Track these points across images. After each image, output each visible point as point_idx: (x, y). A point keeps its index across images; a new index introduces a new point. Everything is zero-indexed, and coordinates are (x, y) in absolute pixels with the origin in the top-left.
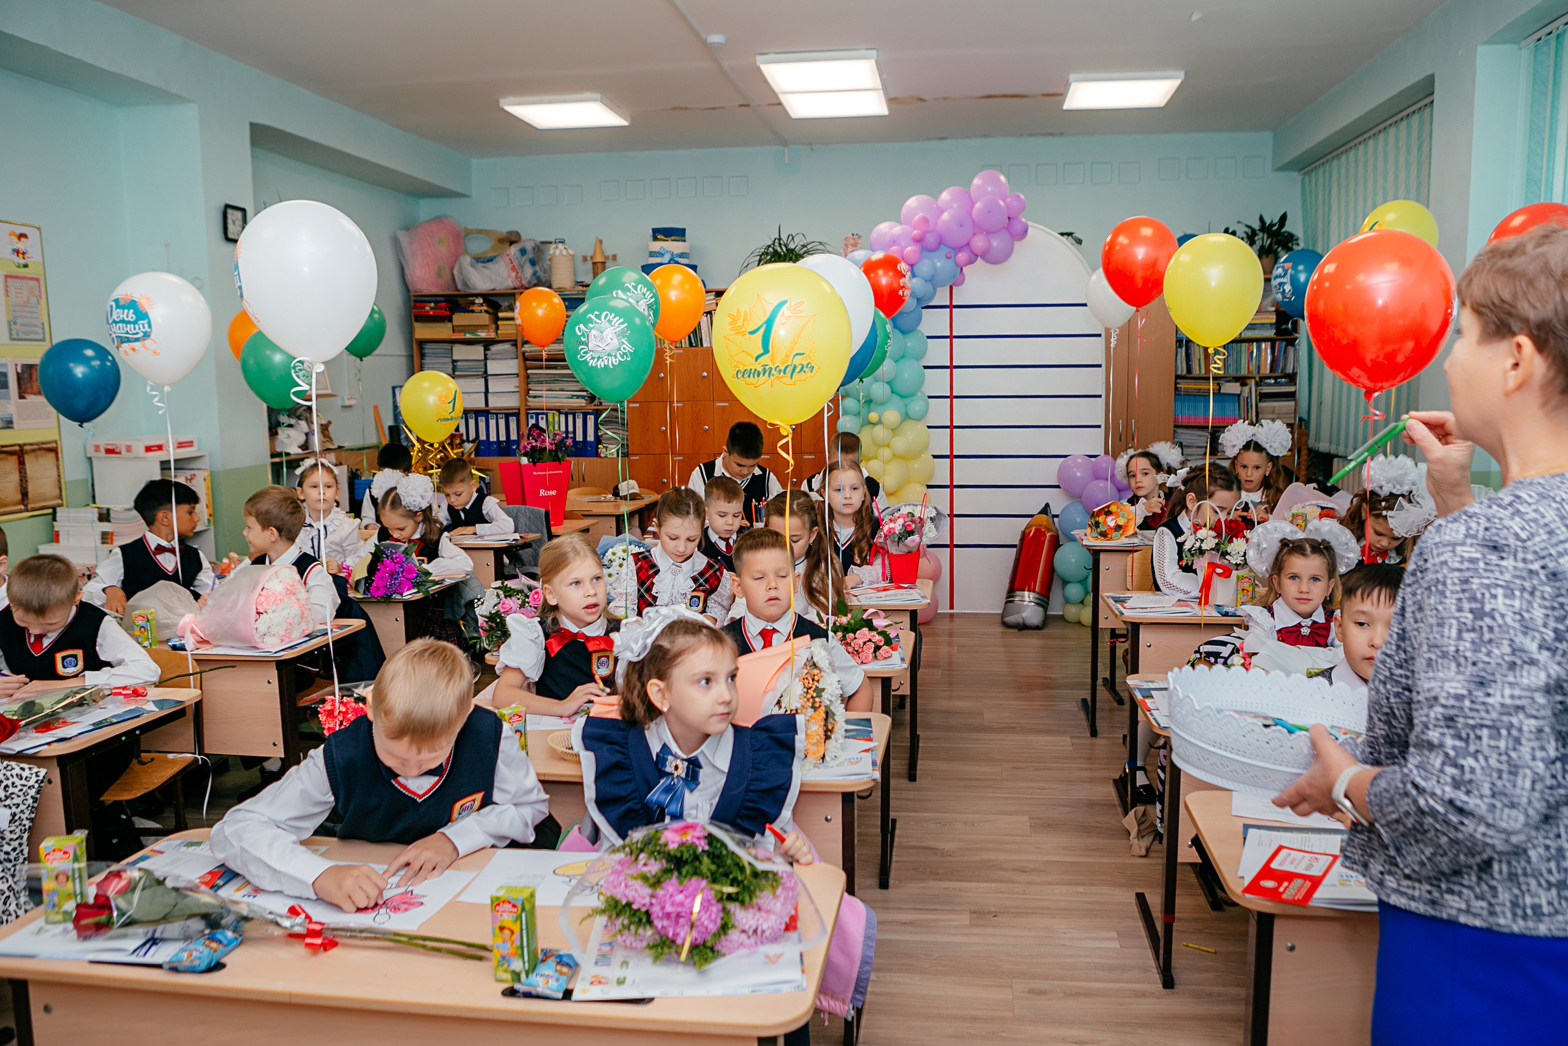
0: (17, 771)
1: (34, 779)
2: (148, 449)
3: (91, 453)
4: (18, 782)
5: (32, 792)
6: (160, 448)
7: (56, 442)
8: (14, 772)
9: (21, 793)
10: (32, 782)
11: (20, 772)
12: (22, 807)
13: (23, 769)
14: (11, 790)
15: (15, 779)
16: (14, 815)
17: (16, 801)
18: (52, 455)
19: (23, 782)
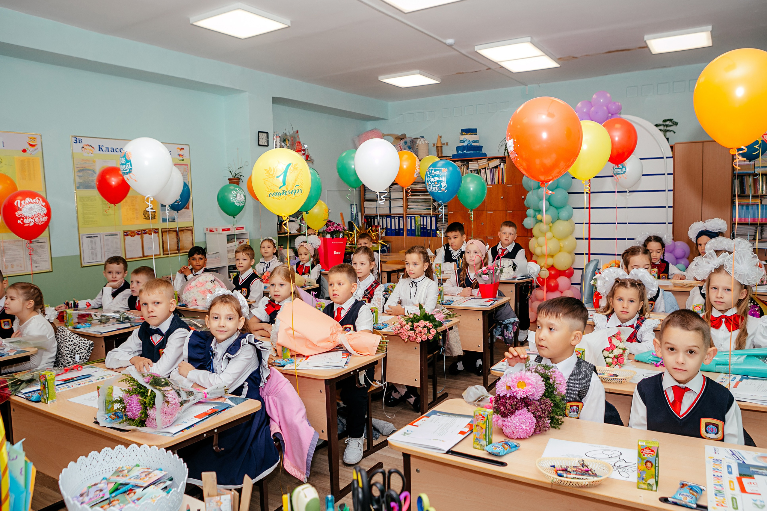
0: (83, 341)
1: (88, 344)
2: (223, 230)
3: (206, 231)
4: (83, 345)
5: (87, 348)
6: (229, 229)
7: (192, 227)
8: (82, 341)
9: (83, 349)
10: (87, 345)
11: (84, 341)
12: (83, 354)
13: (85, 341)
14: (80, 347)
15: (82, 344)
16: (80, 357)
17: (82, 351)
18: (190, 232)
19: (85, 345)
